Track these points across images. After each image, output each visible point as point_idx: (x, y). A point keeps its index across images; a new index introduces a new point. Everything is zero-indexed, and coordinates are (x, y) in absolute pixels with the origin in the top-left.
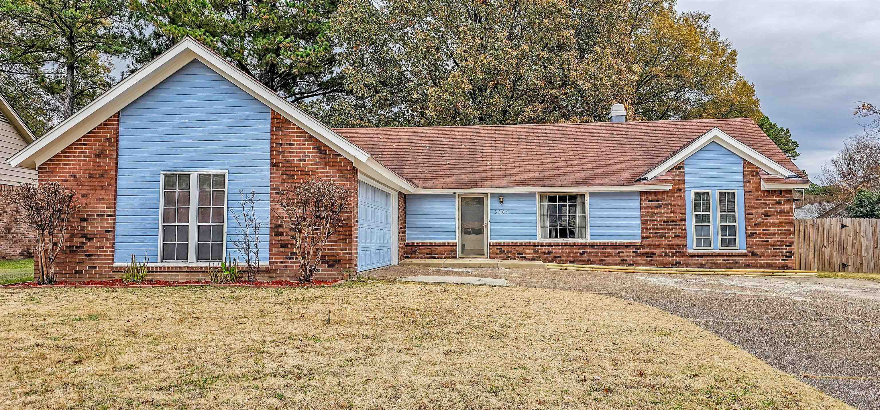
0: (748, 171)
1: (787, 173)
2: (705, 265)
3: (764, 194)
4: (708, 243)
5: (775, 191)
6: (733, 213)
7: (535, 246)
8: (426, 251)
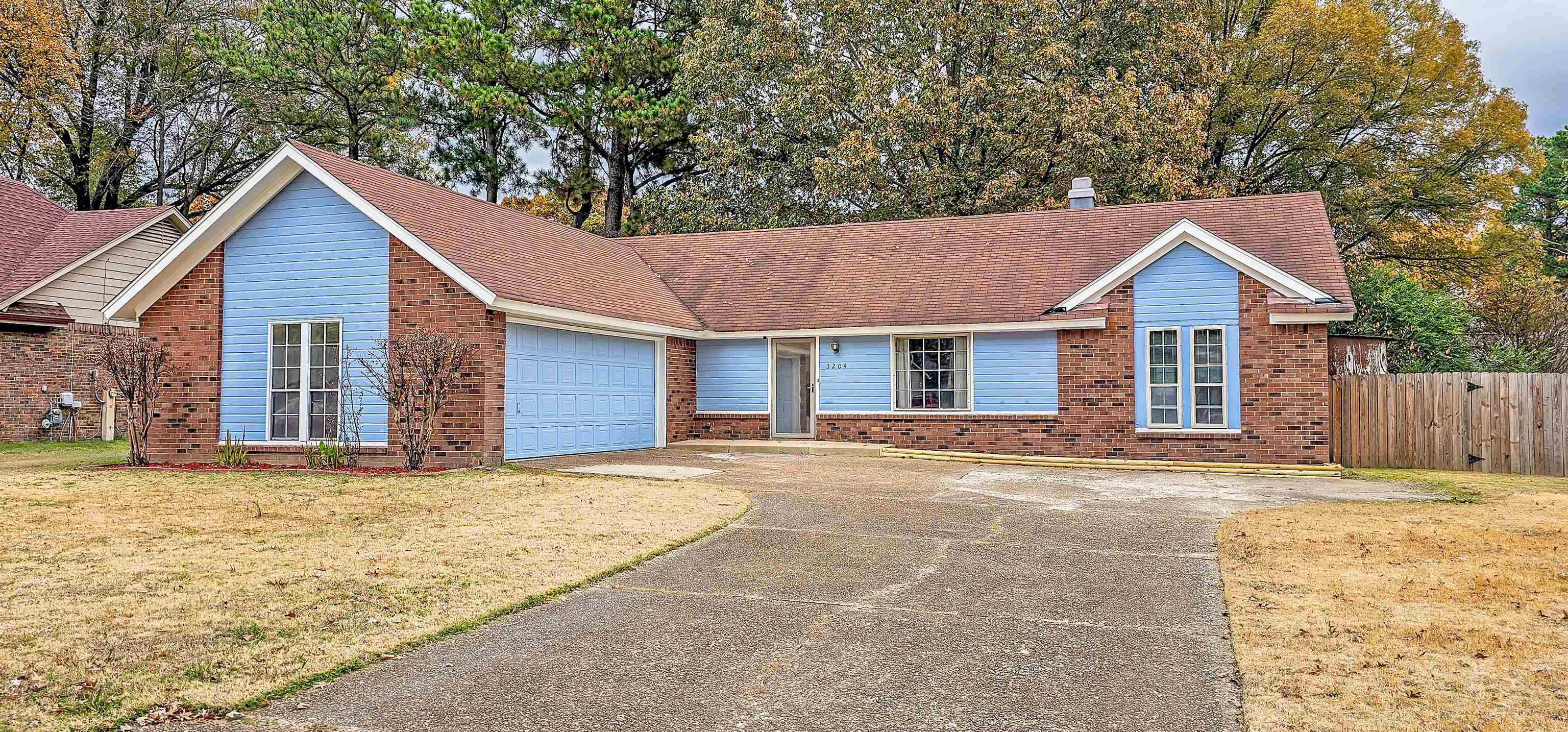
0: (1246, 292)
1: (1314, 294)
2: (1165, 455)
3: (1274, 332)
4: (1172, 416)
5: (1296, 326)
6: (1218, 365)
7: (885, 421)
8: (723, 428)
